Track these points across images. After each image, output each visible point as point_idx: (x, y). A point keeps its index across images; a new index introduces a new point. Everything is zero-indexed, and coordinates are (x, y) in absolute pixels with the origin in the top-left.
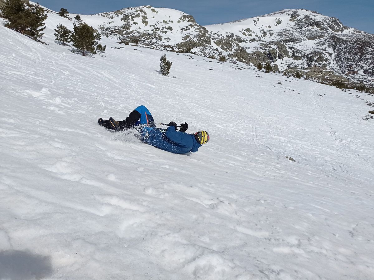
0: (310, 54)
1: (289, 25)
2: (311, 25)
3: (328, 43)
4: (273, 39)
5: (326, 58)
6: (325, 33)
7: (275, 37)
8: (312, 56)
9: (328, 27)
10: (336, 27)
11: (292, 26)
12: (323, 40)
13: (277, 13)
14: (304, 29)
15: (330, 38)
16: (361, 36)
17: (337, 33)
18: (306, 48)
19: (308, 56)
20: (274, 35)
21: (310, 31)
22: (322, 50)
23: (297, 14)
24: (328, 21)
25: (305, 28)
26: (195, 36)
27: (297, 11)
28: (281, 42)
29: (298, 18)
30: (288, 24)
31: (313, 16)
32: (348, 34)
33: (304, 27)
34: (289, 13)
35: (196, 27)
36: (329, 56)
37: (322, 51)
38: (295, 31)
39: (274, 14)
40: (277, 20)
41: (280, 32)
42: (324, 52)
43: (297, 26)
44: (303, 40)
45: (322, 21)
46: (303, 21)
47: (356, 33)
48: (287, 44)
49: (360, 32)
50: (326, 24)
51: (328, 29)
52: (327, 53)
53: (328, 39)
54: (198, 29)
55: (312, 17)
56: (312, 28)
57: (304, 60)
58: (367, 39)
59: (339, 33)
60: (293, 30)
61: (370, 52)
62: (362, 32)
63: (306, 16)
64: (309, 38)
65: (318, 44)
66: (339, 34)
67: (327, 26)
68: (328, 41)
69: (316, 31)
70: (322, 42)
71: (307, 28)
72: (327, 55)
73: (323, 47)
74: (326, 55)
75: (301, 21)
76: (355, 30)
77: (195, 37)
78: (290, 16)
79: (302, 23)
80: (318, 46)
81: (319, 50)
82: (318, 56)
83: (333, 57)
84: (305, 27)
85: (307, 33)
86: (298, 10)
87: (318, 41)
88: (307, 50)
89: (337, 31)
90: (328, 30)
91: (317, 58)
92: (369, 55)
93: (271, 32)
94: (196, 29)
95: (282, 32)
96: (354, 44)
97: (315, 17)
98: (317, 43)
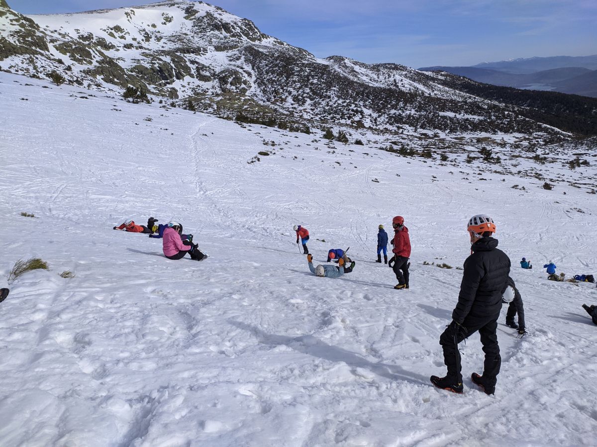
0: (222, 72)
1: (184, 26)
2: (217, 27)
3: (243, 56)
4: (163, 47)
5: (244, 79)
6: (238, 42)
7: (165, 43)
8: (226, 75)
9: (241, 34)
10: (251, 34)
11: (190, 28)
12: (237, 53)
13: (163, 5)
14: (208, 34)
15: (246, 49)
16: (284, 49)
17: (254, 43)
18: (216, 64)
19: (219, 75)
20: (163, 40)
21: (217, 37)
22: (238, 67)
23: (194, 8)
24: (240, 24)
25: (209, 32)
26: (12, 33)
27: (194, 5)
28: (177, 52)
29: (197, 15)
30: (183, 24)
31: (218, 14)
32: (268, 45)
33: (207, 31)
34: (182, 6)
35: (12, 17)
36: (248, 76)
37: (238, 69)
38: (195, 35)
39: (159, 5)
40: (164, 16)
41: (173, 36)
42: (241, 71)
43: (197, 28)
44: (209, 51)
45: (232, 24)
46: (205, 20)
47: (278, 45)
48: (185, 55)
49: (283, 44)
50: (238, 28)
51: (241, 36)
52: (244, 71)
53: (243, 52)
54: (16, 20)
55: (216, 15)
56: (219, 32)
57: (215, 81)
58: (291, 54)
59: (257, 42)
60: (192, 34)
61: (297, 71)
62: (285, 44)
63: (208, 14)
64: (218, 49)
65: (231, 59)
66: (257, 45)
67: (239, 32)
68: (243, 55)
69: (225, 37)
70: (235, 55)
71: (212, 32)
72: (246, 75)
73: (238, 63)
74: (244, 75)
75: (202, 21)
76: (276, 40)
77: (11, 35)
78: (184, 11)
79: (203, 24)
80: (231, 61)
81: (234, 68)
82: (234, 76)
83: (254, 78)
84: (209, 30)
85: (213, 40)
86: (195, 3)
87: (230, 53)
88: (217, 66)
89: (253, 40)
90: (241, 38)
91: (233, 79)
92: (296, 77)
93: (158, 35)
94: (11, 20)
95: (175, 36)
96: (276, 61)
97: (221, 17)
98: (230, 57)
